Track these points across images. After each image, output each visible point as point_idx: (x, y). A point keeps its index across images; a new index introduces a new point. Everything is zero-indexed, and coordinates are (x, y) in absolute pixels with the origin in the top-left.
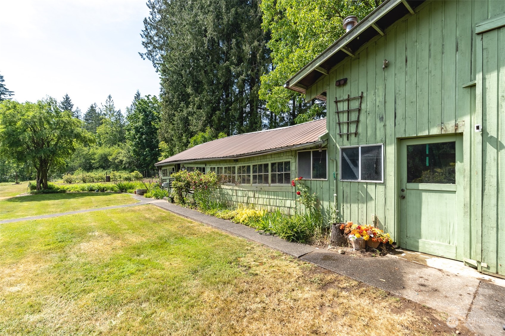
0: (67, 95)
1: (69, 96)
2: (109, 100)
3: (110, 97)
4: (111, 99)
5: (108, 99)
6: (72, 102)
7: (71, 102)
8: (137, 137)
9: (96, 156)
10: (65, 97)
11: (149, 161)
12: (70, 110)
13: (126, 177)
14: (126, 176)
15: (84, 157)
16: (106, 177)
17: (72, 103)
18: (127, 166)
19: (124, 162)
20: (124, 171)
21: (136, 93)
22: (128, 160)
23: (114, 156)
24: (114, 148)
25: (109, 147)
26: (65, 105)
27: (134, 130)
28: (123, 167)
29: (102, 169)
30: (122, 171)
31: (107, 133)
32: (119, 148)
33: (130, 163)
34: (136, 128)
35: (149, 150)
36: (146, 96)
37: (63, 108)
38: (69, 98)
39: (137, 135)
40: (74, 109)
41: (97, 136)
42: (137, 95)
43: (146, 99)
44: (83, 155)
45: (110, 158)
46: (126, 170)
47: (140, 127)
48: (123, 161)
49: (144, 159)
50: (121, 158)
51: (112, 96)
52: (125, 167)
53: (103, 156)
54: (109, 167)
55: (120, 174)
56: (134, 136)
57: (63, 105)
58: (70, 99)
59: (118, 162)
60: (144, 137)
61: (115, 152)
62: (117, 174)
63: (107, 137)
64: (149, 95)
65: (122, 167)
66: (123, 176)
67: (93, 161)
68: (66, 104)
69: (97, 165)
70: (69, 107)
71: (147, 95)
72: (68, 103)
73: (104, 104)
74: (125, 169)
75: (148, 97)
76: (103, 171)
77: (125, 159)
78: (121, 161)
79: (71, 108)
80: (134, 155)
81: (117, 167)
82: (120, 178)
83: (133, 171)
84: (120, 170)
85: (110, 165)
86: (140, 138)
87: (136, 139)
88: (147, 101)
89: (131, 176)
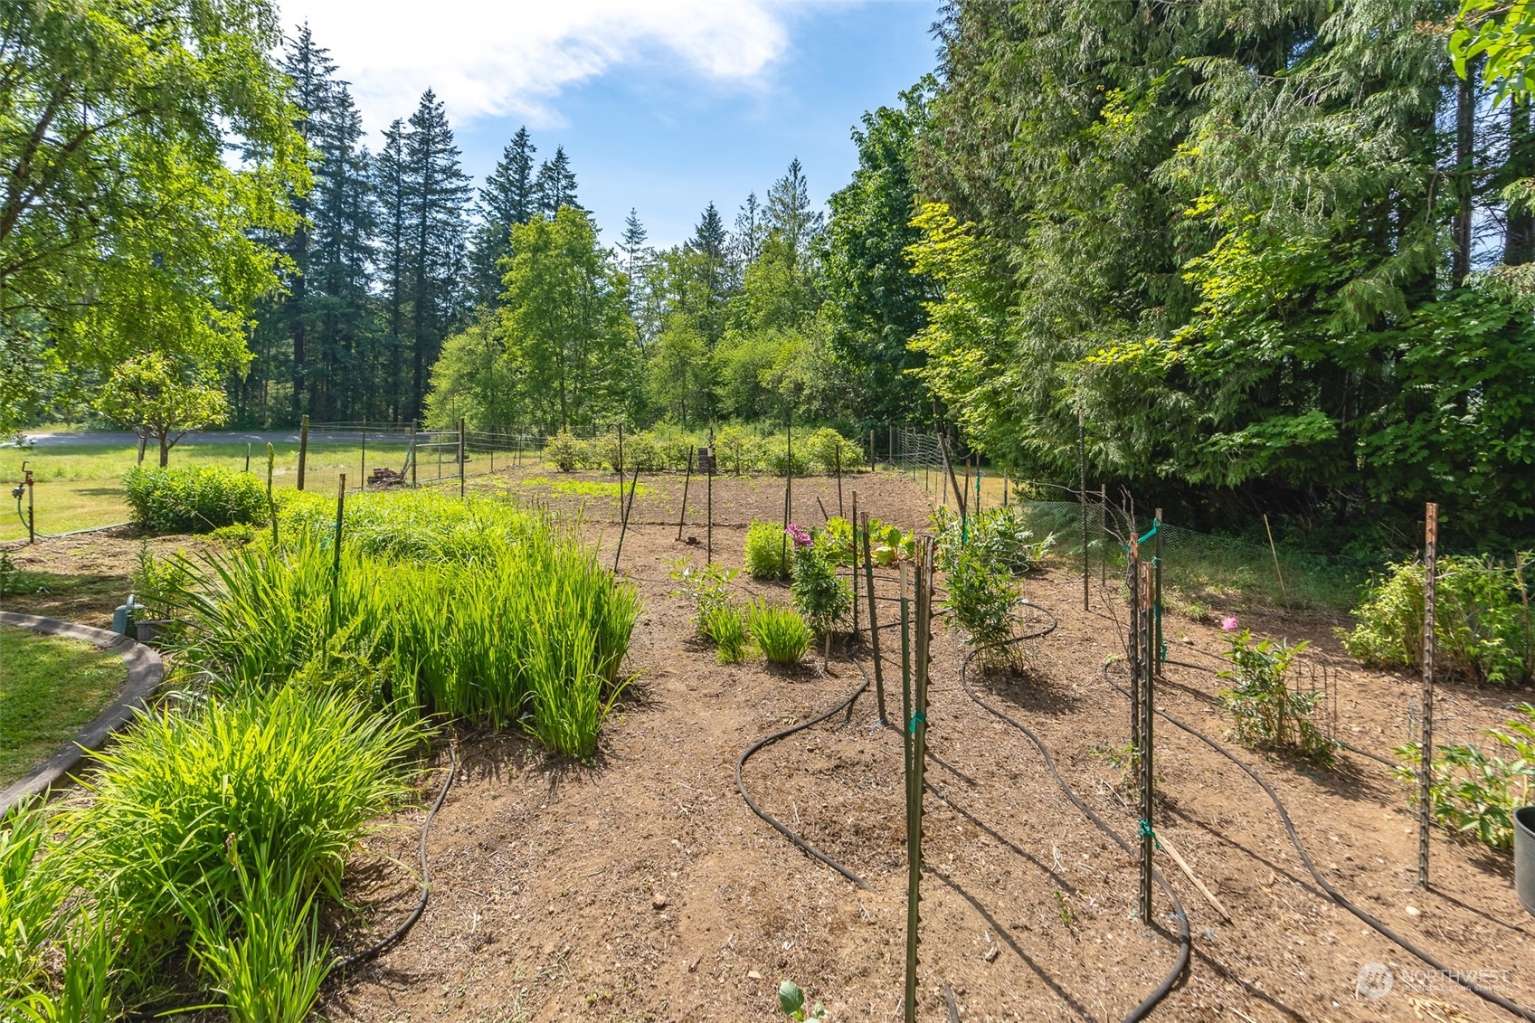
2: (792, 178)
3: (795, 168)
4: (800, 175)
5: (788, 174)
8: (851, 276)
9: (728, 372)
13: (781, 454)
15: (697, 378)
16: (699, 451)
18: (815, 405)
19: (805, 392)
23: (777, 370)
24: (783, 339)
25: (773, 338)
27: (845, 247)
32: (798, 335)
33: (827, 396)
34: (853, 238)
36: (903, 94)
39: (853, 267)
41: (745, 302)
43: (901, 106)
44: (692, 368)
45: (766, 378)
47: (867, 233)
48: (803, 386)
49: (880, 378)
50: (799, 374)
51: (802, 163)
52: (807, 411)
53: (749, 370)
56: (844, 274)
59: (789, 393)
61: (785, 352)
63: (771, 304)
65: (798, 412)
67: (719, 391)
69: (730, 404)
73: (777, 193)
77: (809, 378)
78: (797, 388)
80: (840, 357)
85: (762, 404)
86: (865, 282)
87: (850, 285)
88: (904, 118)
89: (800, 452)
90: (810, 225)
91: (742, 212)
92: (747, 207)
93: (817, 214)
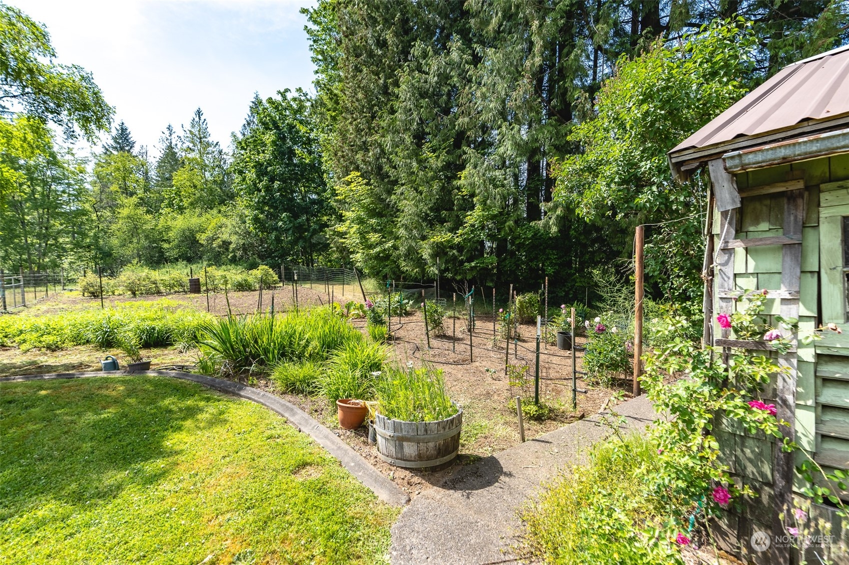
0: (123, 124)
1: (126, 125)
2: (197, 119)
3: (199, 113)
4: (203, 118)
5: (195, 116)
6: (133, 137)
7: (130, 136)
8: (260, 186)
9: (171, 234)
10: (118, 128)
11: (290, 242)
12: (129, 151)
13: (240, 280)
14: (239, 278)
15: (147, 237)
16: (191, 281)
17: (132, 139)
18: (239, 253)
19: (232, 246)
20: (233, 265)
21: (254, 100)
22: (241, 242)
23: (209, 234)
24: (208, 216)
25: (200, 215)
26: (119, 143)
27: (254, 170)
28: (229, 257)
29: (185, 262)
30: (229, 267)
31: (195, 187)
32: (220, 215)
33: (245, 248)
34: (258, 165)
35: (288, 217)
36: (279, 92)
37: (115, 148)
38: (126, 129)
39: (261, 181)
40: (135, 151)
41: (174, 192)
42: (256, 104)
43: (279, 98)
44: (144, 231)
45: (202, 238)
46: (237, 265)
47: (268, 163)
48: (230, 243)
49: (278, 239)
50: (225, 237)
51: (203, 111)
52: (235, 256)
53: (187, 233)
54: (201, 258)
55: (223, 273)
56: (255, 184)
57: (116, 142)
58: (128, 132)
59: (220, 247)
60: (276, 184)
61: (213, 224)
62: (217, 273)
63: (195, 195)
64: (287, 90)
65: (227, 257)
66: (231, 278)
67: (166, 246)
68: (120, 141)
69: (174, 253)
70: (127, 145)
71: (282, 91)
72: (125, 139)
73: (188, 127)
74: (234, 261)
75: (283, 95)
76: (186, 266)
77: (234, 238)
78: (226, 244)
79: (131, 147)
80: (255, 228)
81: (217, 259)
82: (226, 282)
83: (253, 266)
84: (223, 264)
85: (203, 253)
86: (268, 189)
87: (260, 191)
88: (281, 105)
89: (251, 279)
90: (210, 149)
91: (164, 136)
92: (167, 133)
93: (215, 143)
